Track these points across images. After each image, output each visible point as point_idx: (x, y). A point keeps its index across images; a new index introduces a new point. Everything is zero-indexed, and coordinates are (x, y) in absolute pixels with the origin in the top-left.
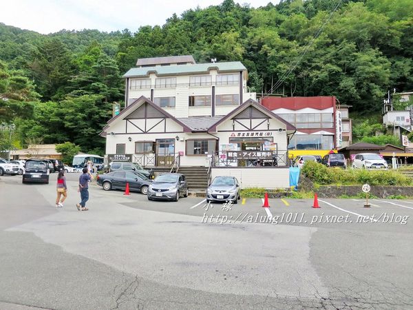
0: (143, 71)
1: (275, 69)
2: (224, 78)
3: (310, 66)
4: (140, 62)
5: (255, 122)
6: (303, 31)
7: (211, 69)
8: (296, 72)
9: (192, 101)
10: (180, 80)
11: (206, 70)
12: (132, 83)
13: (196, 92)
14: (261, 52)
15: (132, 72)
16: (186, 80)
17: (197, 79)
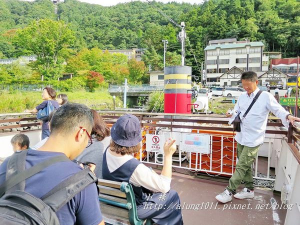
0: (213, 47)
1: (275, 38)
2: (253, 50)
3: (297, 34)
4: (210, 42)
5: (275, 75)
6: (294, 11)
7: (246, 46)
8: (289, 38)
9: (237, 61)
10: (231, 51)
11: (244, 46)
12: (208, 53)
13: (239, 57)
14: (267, 27)
15: (207, 48)
16: (234, 51)
17: (240, 51)
